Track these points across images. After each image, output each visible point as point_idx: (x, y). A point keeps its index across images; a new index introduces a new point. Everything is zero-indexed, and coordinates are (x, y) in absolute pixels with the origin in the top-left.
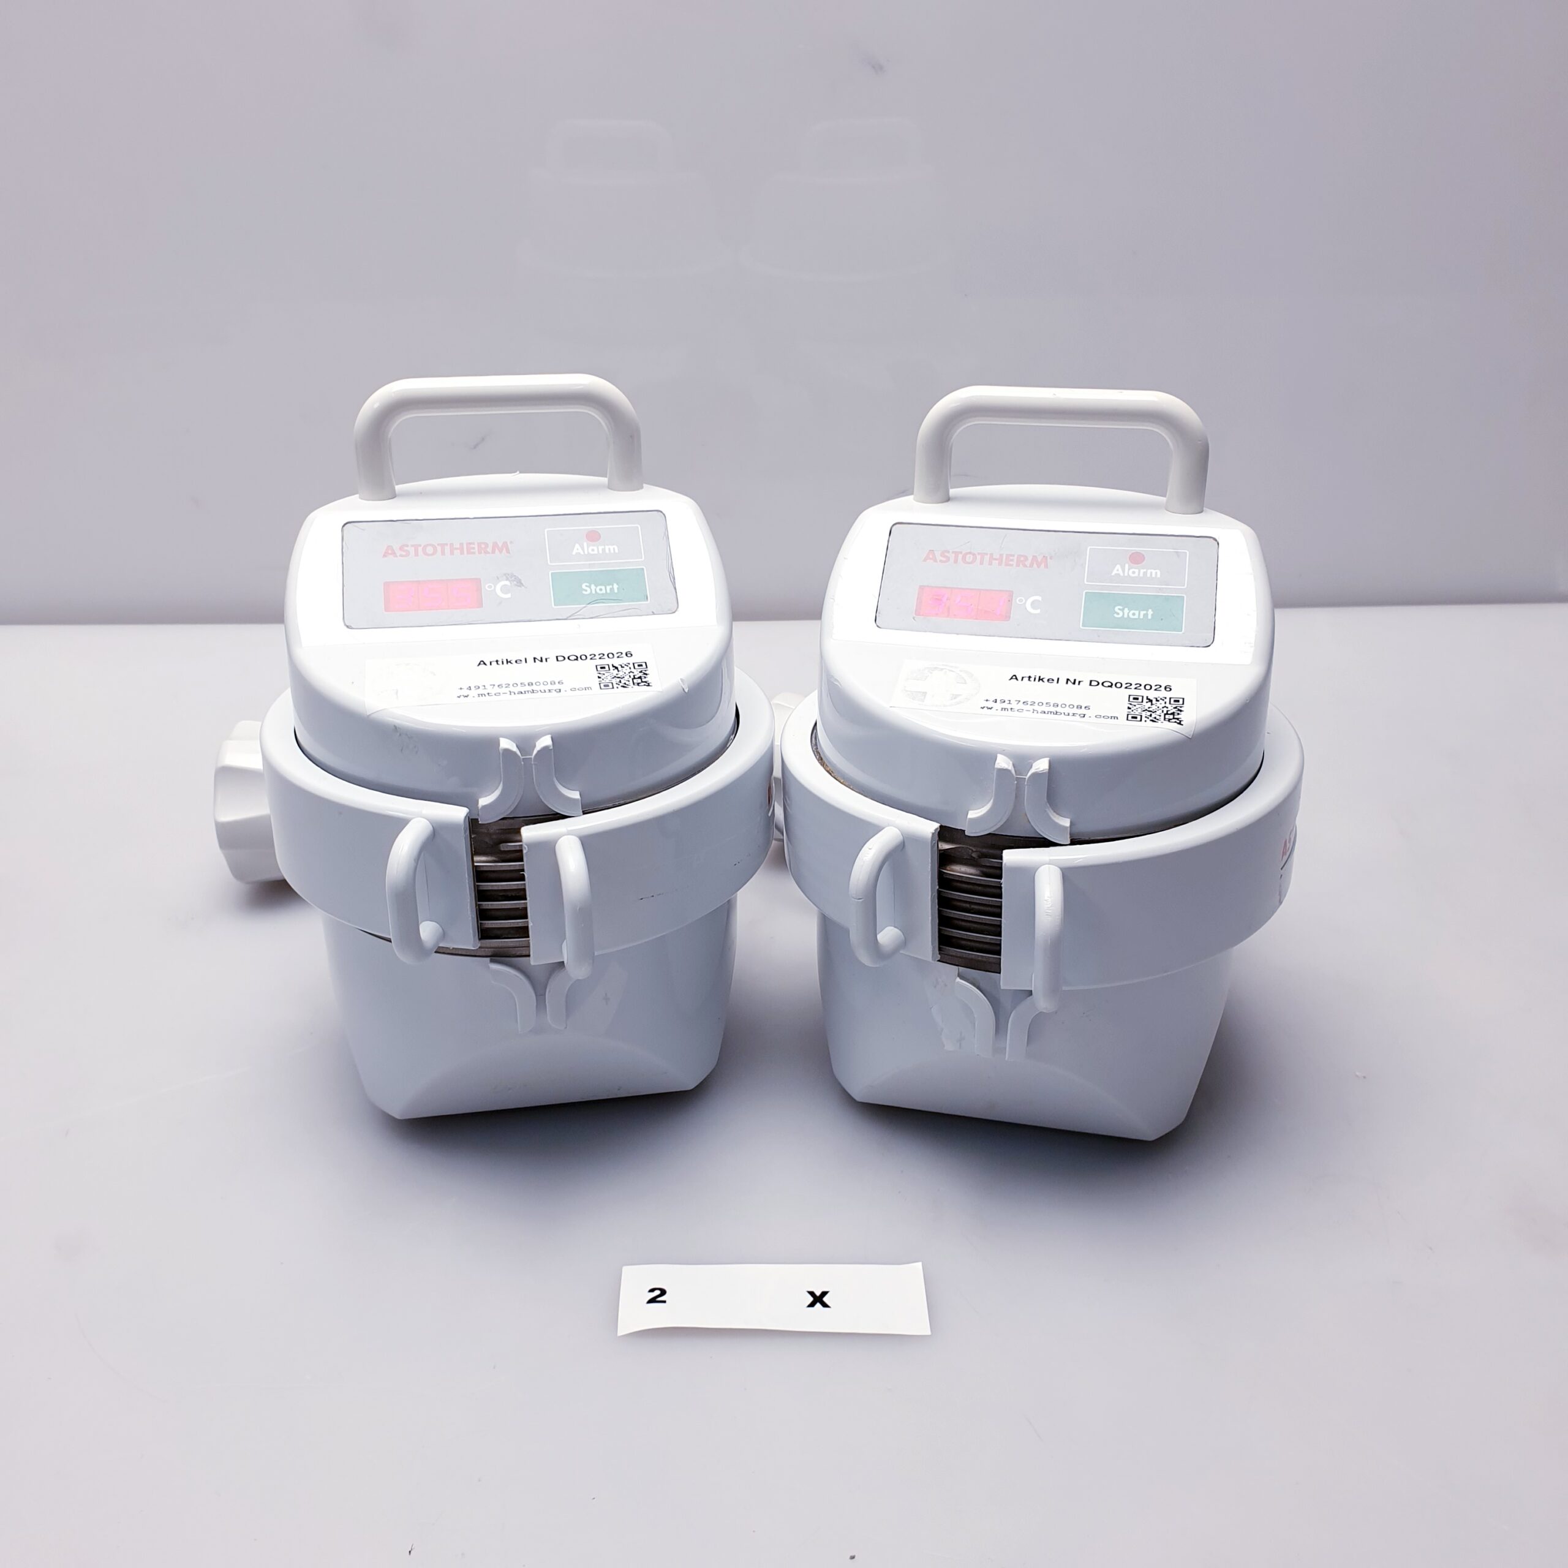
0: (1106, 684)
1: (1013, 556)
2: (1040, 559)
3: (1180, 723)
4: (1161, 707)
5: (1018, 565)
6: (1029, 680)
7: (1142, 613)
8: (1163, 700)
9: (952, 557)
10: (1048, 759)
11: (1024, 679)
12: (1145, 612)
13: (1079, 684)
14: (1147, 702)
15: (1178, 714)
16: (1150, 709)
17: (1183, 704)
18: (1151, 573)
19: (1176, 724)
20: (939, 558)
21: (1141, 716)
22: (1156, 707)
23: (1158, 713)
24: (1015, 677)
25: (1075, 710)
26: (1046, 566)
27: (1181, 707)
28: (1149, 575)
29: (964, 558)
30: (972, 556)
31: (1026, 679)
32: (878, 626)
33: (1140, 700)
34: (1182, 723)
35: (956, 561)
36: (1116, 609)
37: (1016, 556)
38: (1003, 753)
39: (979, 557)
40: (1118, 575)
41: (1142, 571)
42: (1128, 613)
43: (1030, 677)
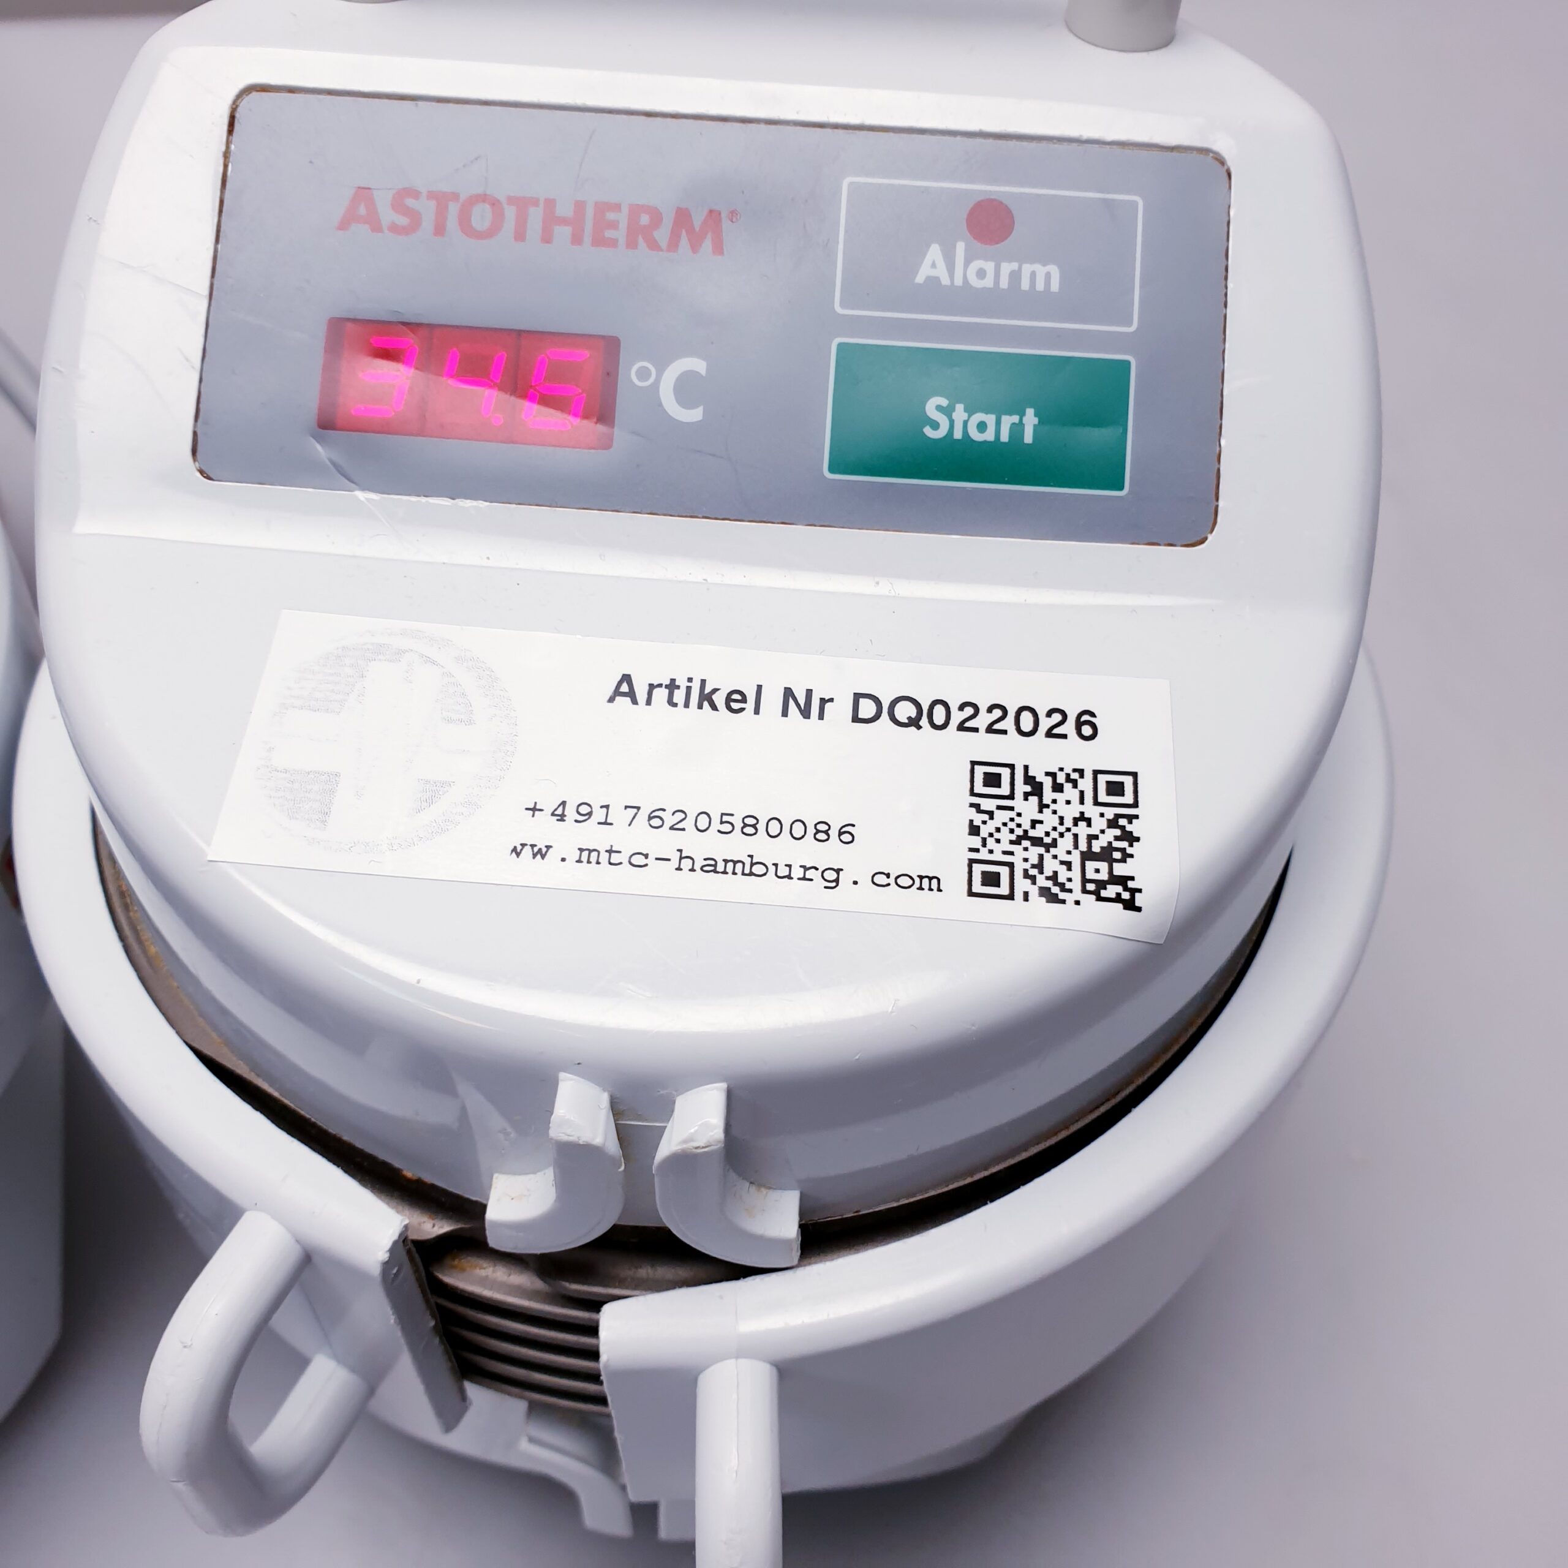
0: (905, 711)
1: (617, 207)
2: (698, 219)
3: (1130, 905)
4: (1068, 823)
5: (632, 244)
6: (672, 703)
7: (1008, 421)
8: (1075, 784)
9: (427, 209)
10: (724, 1085)
11: (656, 691)
12: (1015, 419)
13: (821, 717)
14: (1026, 796)
15: (1126, 856)
16: (1038, 832)
17: (1135, 805)
18: (1033, 275)
19: (1120, 906)
20: (387, 215)
21: (1011, 865)
22: (1056, 818)
23: (1060, 851)
24: (625, 688)
25: (810, 852)
26: (718, 249)
27: (1131, 818)
28: (1025, 285)
29: (465, 223)
30: (487, 207)
31: (661, 694)
32: (201, 472)
33: (1005, 790)
34: (1139, 900)
35: (440, 229)
36: (931, 408)
37: (625, 210)
38: (580, 1067)
39: (510, 212)
40: (933, 281)
41: (1007, 268)
42: (965, 423)
43: (672, 686)
